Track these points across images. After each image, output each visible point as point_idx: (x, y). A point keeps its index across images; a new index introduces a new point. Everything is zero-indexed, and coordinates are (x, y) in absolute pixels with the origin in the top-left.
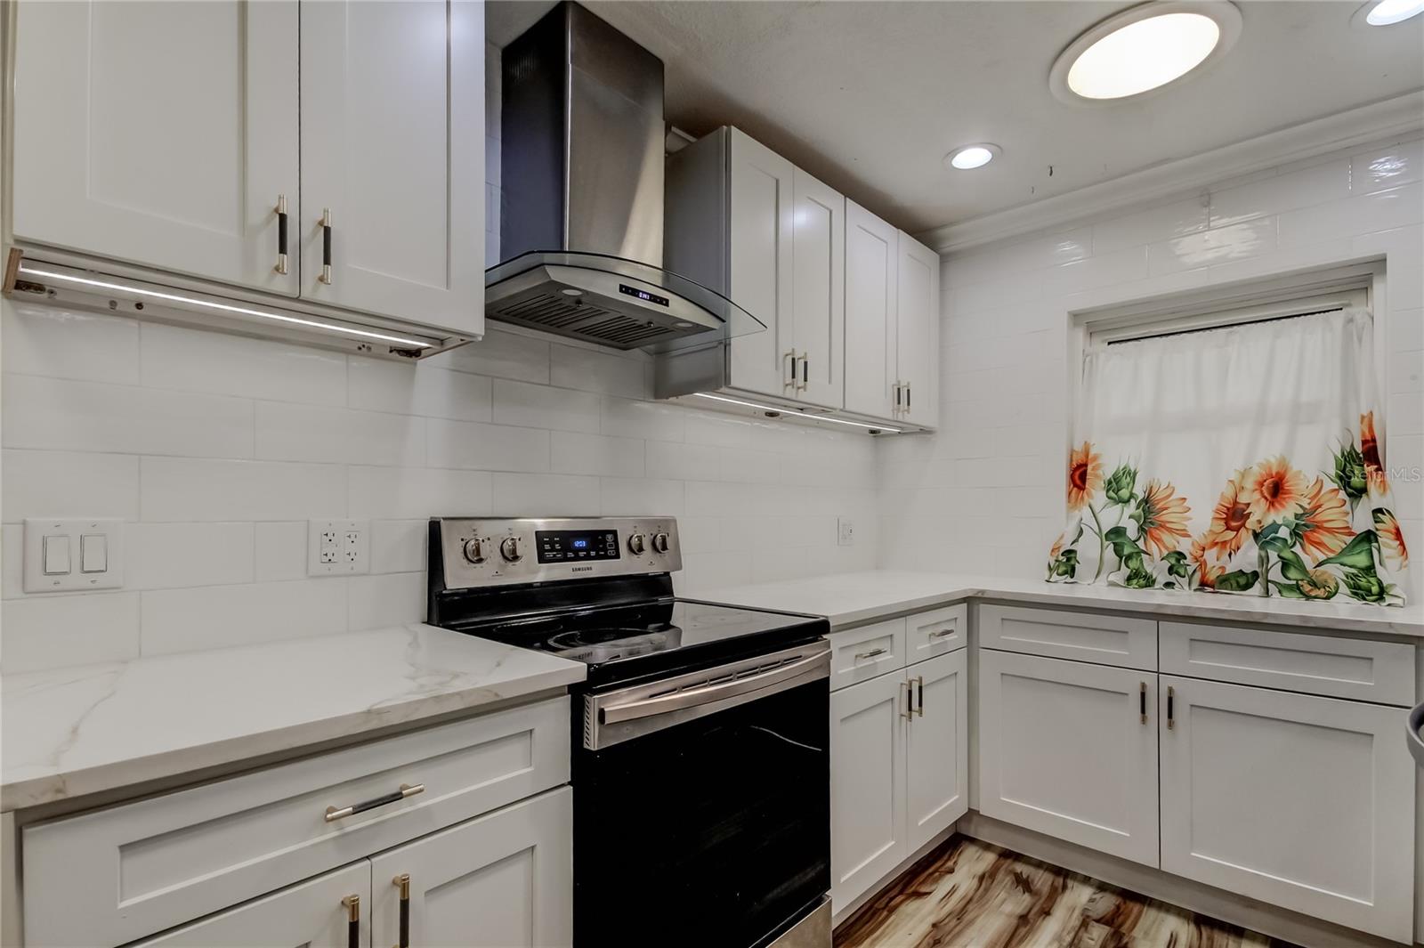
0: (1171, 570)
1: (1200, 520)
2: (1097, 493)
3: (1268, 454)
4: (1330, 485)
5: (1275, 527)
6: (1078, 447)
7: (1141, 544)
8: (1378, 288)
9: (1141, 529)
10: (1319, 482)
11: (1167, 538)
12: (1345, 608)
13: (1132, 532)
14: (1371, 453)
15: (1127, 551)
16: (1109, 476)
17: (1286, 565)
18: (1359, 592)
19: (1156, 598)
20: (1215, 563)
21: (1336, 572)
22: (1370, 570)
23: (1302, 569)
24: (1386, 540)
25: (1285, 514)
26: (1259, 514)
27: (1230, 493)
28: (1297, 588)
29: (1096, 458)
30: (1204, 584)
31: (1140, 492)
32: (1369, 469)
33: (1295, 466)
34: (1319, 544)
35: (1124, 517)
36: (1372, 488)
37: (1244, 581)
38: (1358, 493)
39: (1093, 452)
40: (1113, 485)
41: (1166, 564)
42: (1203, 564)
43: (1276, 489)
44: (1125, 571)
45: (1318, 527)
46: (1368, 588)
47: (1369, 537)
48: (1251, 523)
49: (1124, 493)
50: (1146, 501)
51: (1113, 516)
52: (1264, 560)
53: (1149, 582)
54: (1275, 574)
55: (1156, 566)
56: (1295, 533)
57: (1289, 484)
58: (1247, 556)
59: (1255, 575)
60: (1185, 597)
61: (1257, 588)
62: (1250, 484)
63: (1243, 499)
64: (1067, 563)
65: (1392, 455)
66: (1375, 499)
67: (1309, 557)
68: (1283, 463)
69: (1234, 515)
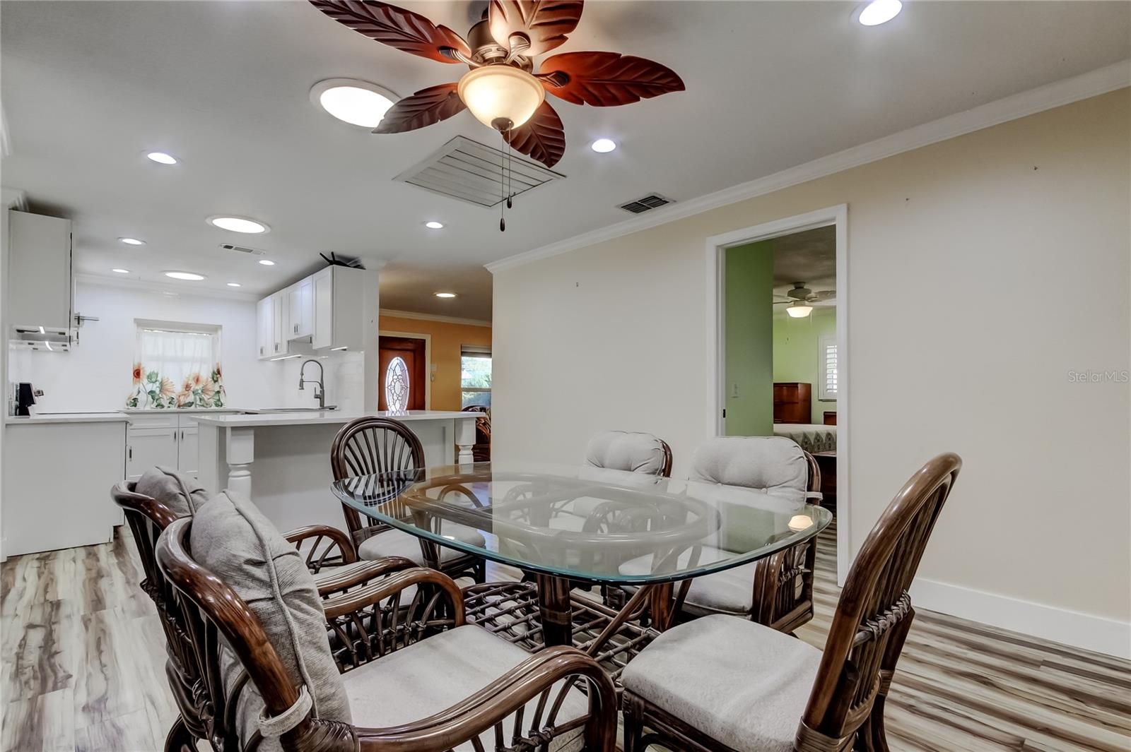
0: (170, 403)
1: (177, 388)
2: (144, 380)
3: (195, 369)
4: (211, 379)
5: (197, 390)
6: (136, 363)
7: (160, 395)
8: (220, 332)
9: (160, 391)
10: (207, 379)
11: (167, 393)
12: (214, 408)
13: (158, 391)
14: (219, 372)
15: (156, 398)
16: (148, 374)
17: (200, 399)
18: (217, 405)
19: (165, 409)
20: (183, 400)
21: (212, 401)
22: (219, 400)
23: (204, 400)
24: (222, 392)
25: (199, 387)
26: (194, 387)
27: (186, 380)
28: (203, 406)
29: (143, 368)
30: (179, 406)
31: (159, 379)
32: (218, 376)
33: (201, 374)
34: (207, 394)
35: (156, 387)
36: (219, 380)
37: (190, 404)
38: (215, 381)
39: (143, 366)
40: (149, 377)
41: (169, 401)
42: (179, 401)
43: (197, 380)
44: (155, 404)
45: (208, 390)
46: (219, 404)
47: (219, 392)
48: (192, 389)
49: (154, 380)
50: (161, 382)
51: (150, 387)
52: (195, 399)
53: (163, 406)
54: (198, 402)
55: (165, 402)
56: (202, 392)
57: (200, 379)
58: (191, 398)
59: (193, 403)
60: (174, 408)
61: (193, 406)
62: (191, 378)
63: (190, 382)
64: (135, 402)
65: (223, 373)
66: (220, 383)
67: (206, 397)
68: (199, 373)
69: (187, 387)
